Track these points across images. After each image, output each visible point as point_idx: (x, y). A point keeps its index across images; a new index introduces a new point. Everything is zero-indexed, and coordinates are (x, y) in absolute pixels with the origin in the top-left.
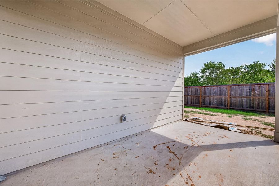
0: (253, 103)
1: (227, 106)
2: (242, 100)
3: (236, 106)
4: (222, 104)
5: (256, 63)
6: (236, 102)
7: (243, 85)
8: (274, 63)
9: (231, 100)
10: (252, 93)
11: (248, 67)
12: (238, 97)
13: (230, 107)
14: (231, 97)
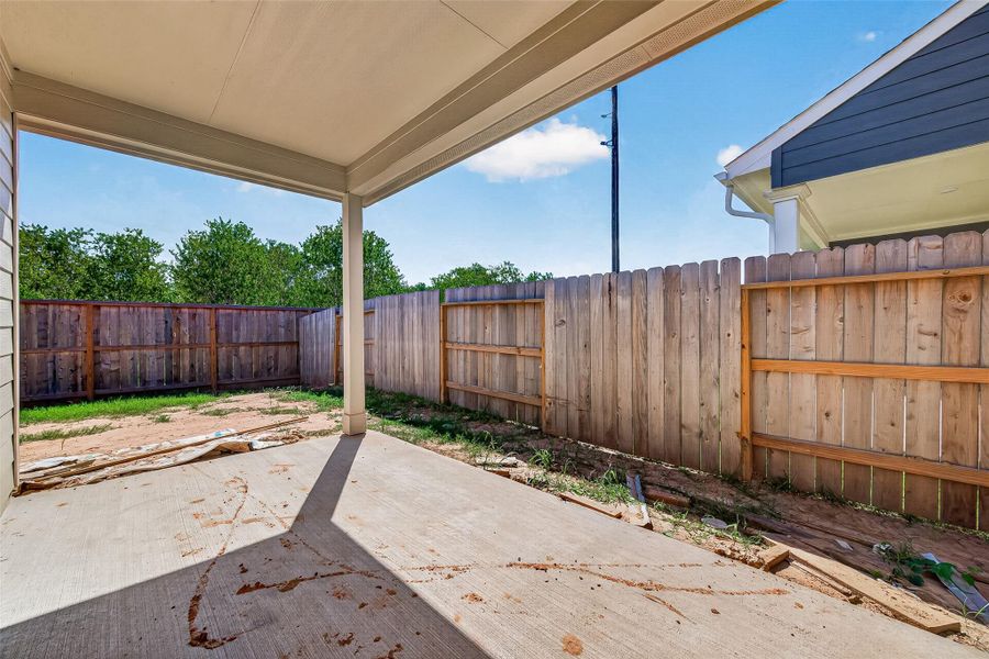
0: (177, 366)
1: (80, 387)
2: (143, 357)
3: (118, 382)
4: (53, 384)
5: (134, 234)
6: (117, 371)
7: (146, 305)
8: (182, 248)
9: (97, 363)
10: (175, 335)
11: (109, 241)
12: (128, 348)
13: (95, 388)
14: (97, 348)
